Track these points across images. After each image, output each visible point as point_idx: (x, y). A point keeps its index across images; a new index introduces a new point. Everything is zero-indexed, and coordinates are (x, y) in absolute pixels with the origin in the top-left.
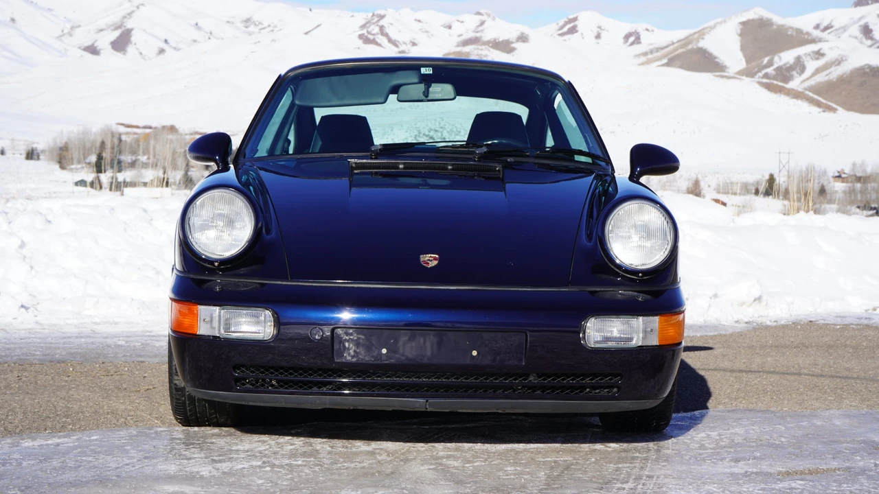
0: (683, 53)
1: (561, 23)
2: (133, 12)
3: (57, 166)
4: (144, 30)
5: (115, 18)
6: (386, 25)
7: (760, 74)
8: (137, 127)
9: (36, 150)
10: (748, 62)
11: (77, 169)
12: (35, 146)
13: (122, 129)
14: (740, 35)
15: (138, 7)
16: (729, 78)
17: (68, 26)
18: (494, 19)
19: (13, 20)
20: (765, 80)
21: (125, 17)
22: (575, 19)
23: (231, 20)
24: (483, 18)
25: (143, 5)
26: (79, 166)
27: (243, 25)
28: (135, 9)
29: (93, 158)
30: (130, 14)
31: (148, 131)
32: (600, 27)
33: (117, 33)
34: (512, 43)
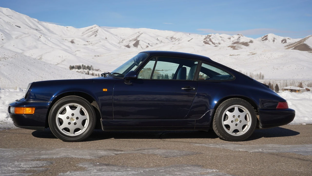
0: (299, 45)
1: (263, 37)
4: (143, 41)
5: (135, 37)
6: (211, 38)
15: (141, 34)
17: (122, 40)
18: (243, 36)
19: (106, 38)
21: (137, 37)
22: (267, 36)
23: (167, 37)
24: (240, 36)
25: (142, 33)
27: (170, 39)
28: (140, 35)
30: (139, 36)
32: (274, 38)
33: (135, 42)
34: (248, 43)
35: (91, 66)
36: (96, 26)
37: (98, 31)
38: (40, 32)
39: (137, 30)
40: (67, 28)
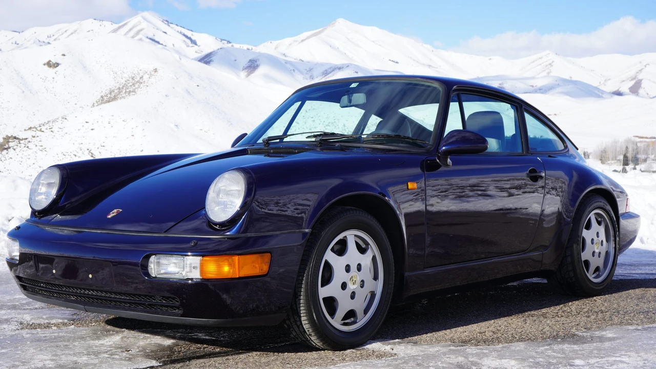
2: (642, 69)
3: (600, 162)
4: (649, 80)
5: (632, 73)
8: (646, 138)
9: (587, 152)
11: (611, 163)
12: (586, 150)
13: (638, 140)
15: (645, 66)
17: (603, 79)
21: (638, 73)
25: (648, 64)
26: (613, 162)
28: (644, 67)
29: (621, 157)
30: (641, 70)
31: (654, 140)
33: (633, 82)
36: (549, 54)
37: (552, 64)
38: (437, 69)
39: (637, 58)
40: (490, 59)
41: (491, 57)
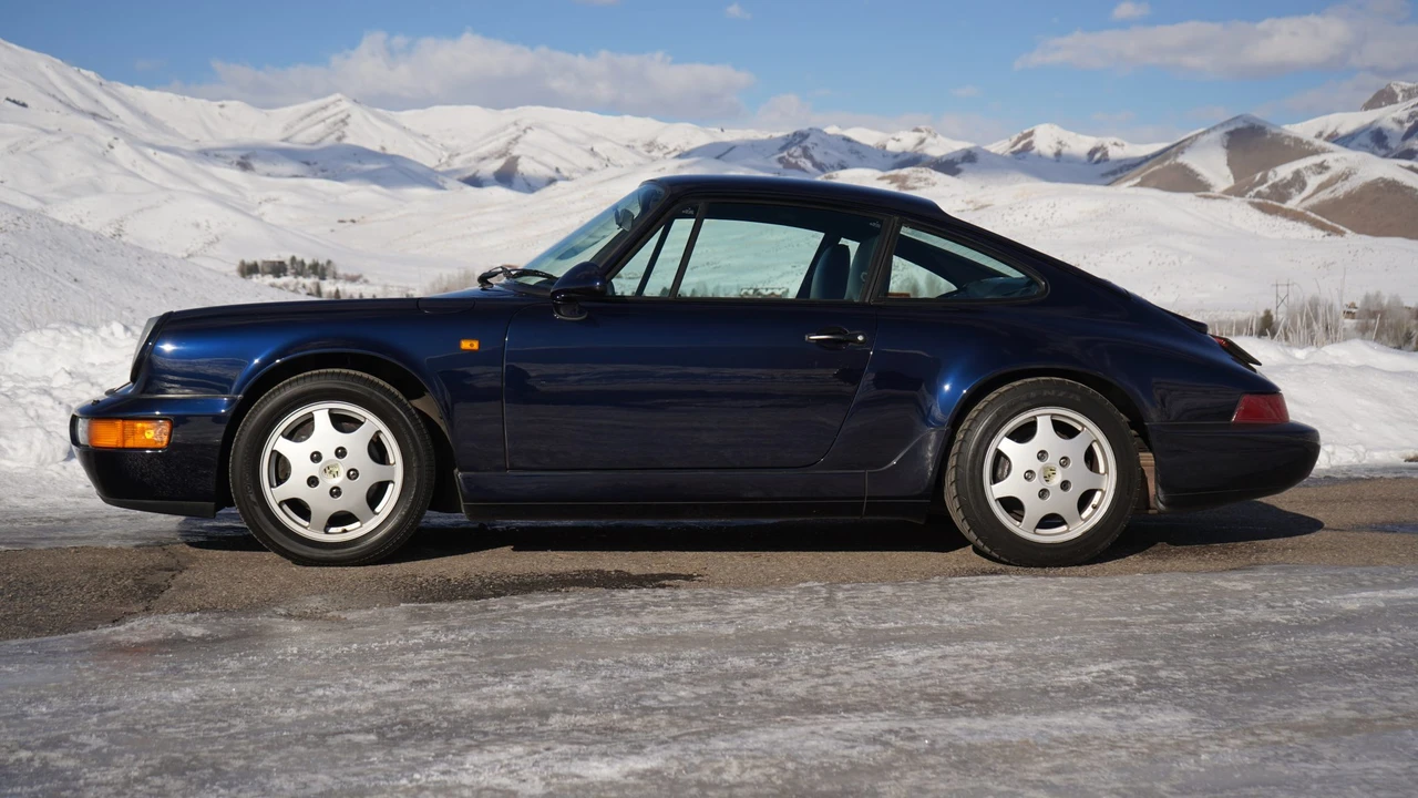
0: (1159, 170)
1: (1015, 139)
2: (519, 136)
4: (533, 158)
5: (499, 143)
6: (810, 146)
7: (1252, 193)
10: (1235, 179)
14: (1228, 147)
16: (1215, 198)
17: (446, 154)
18: (935, 136)
19: (383, 149)
20: (1257, 200)
21: (510, 143)
22: (1031, 134)
23: (631, 144)
24: (924, 135)
25: (530, 128)
27: (647, 148)
28: (522, 133)
30: (516, 139)
32: (1060, 143)
33: (501, 162)
34: (957, 163)
35: (329, 262)
36: (340, 100)
37: (348, 120)
38: (110, 123)
39: (508, 115)
40: (222, 106)
41: (224, 102)
